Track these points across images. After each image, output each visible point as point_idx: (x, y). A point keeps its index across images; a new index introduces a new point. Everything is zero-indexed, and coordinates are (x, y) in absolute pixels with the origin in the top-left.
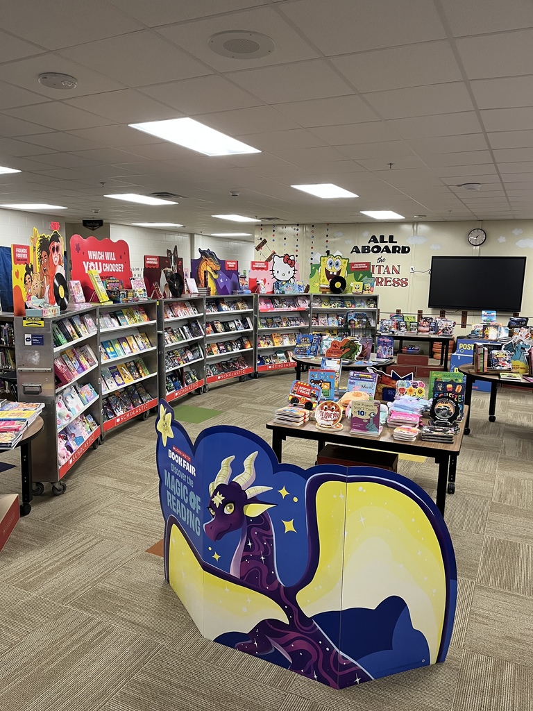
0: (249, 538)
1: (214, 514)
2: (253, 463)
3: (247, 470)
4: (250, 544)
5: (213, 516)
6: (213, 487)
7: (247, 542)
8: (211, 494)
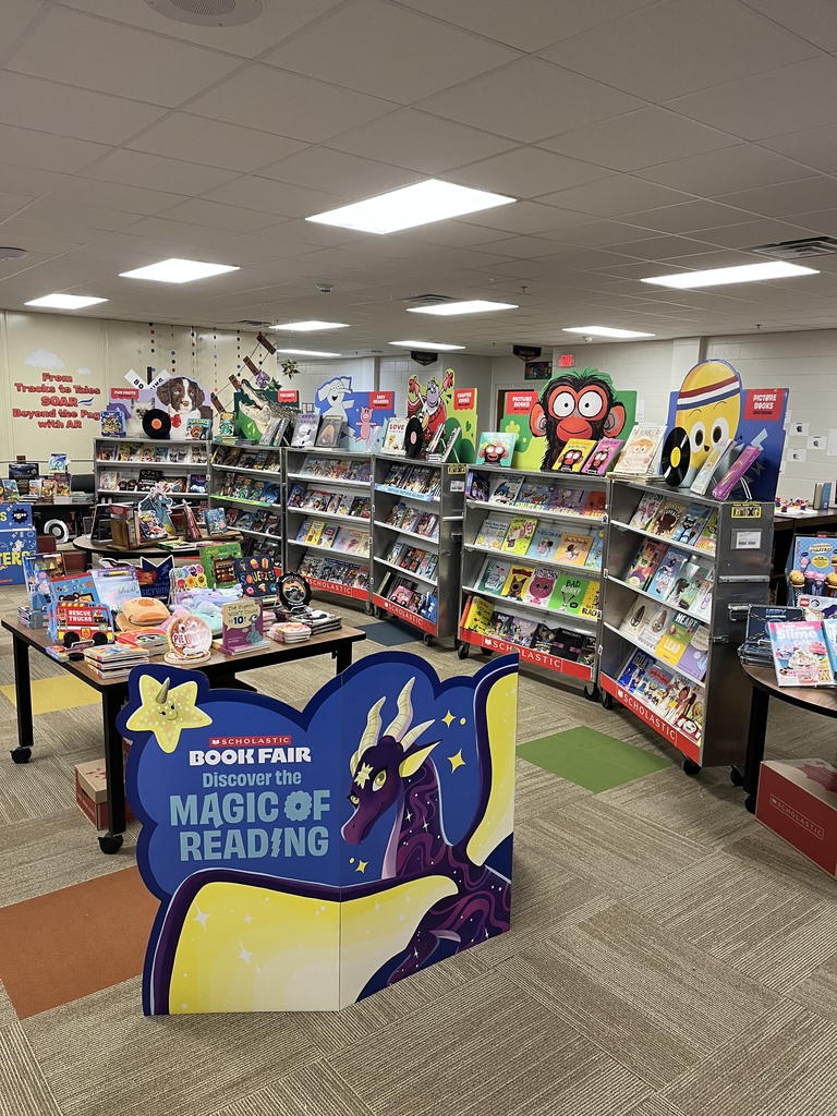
0: (409, 807)
1: (356, 803)
2: (409, 696)
3: (402, 710)
4: (409, 817)
5: (356, 806)
6: (357, 759)
7: (405, 815)
8: (354, 771)
